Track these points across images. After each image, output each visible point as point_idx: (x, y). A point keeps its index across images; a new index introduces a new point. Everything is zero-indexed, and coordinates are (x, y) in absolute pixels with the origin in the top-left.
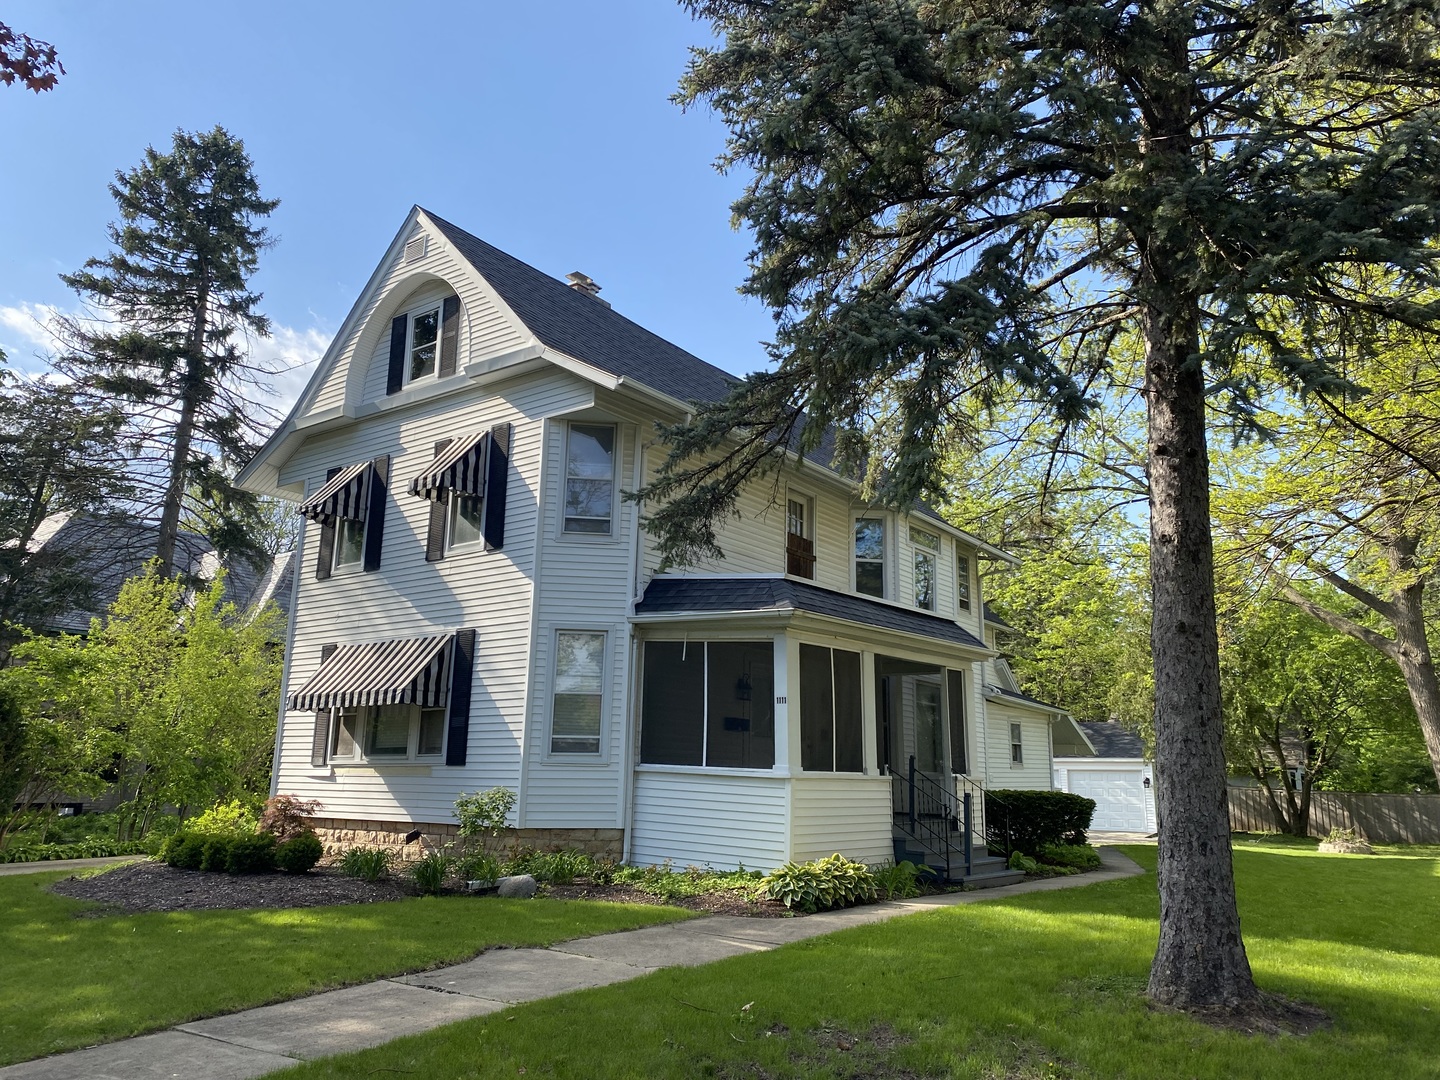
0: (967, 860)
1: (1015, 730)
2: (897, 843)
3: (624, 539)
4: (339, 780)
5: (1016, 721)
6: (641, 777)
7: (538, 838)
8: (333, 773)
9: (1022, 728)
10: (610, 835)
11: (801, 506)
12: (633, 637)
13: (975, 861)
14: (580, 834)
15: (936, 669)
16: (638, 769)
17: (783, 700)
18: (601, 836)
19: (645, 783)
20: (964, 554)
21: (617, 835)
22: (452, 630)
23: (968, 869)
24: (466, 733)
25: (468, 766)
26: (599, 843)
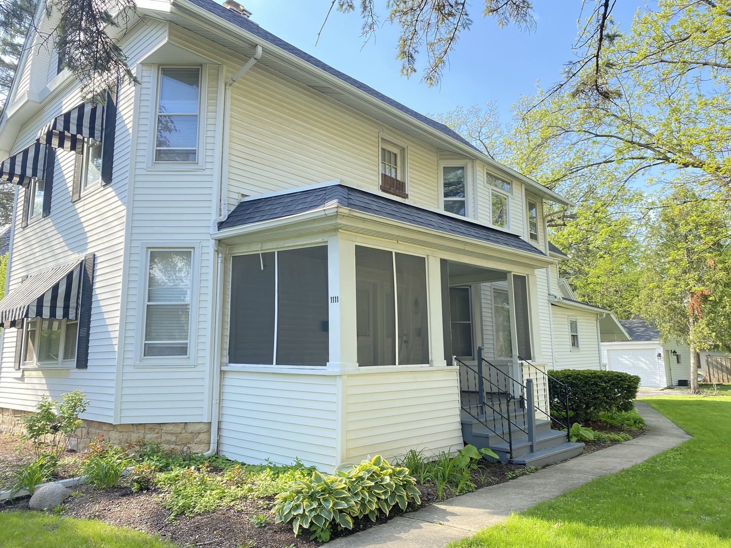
0: (531, 439)
1: (574, 326)
2: (465, 426)
3: (209, 166)
4: (26, 380)
5: (573, 319)
6: (227, 376)
7: (133, 432)
8: (23, 375)
9: (578, 324)
10: (197, 428)
11: (396, 155)
12: (217, 251)
13: (538, 439)
14: (171, 428)
15: (502, 275)
16: (224, 368)
17: (336, 299)
18: (191, 428)
19: (229, 380)
20: (533, 201)
21: (204, 428)
22: (81, 257)
23: (531, 446)
24: (88, 341)
25: (89, 369)
26: (189, 436)
